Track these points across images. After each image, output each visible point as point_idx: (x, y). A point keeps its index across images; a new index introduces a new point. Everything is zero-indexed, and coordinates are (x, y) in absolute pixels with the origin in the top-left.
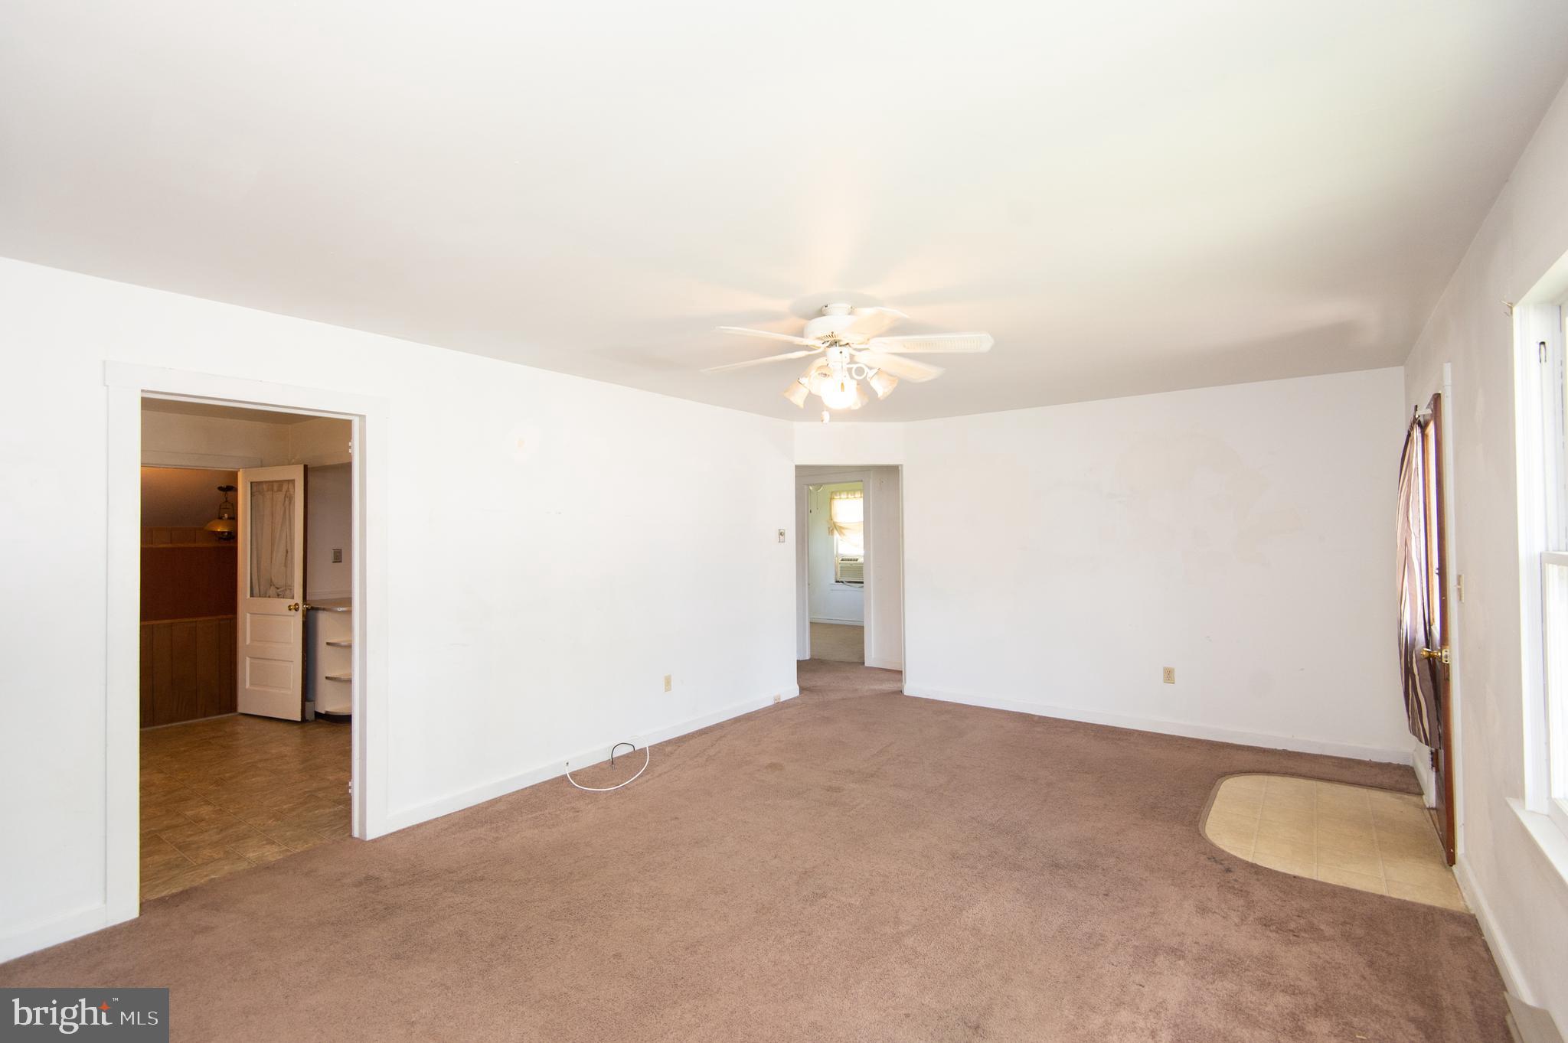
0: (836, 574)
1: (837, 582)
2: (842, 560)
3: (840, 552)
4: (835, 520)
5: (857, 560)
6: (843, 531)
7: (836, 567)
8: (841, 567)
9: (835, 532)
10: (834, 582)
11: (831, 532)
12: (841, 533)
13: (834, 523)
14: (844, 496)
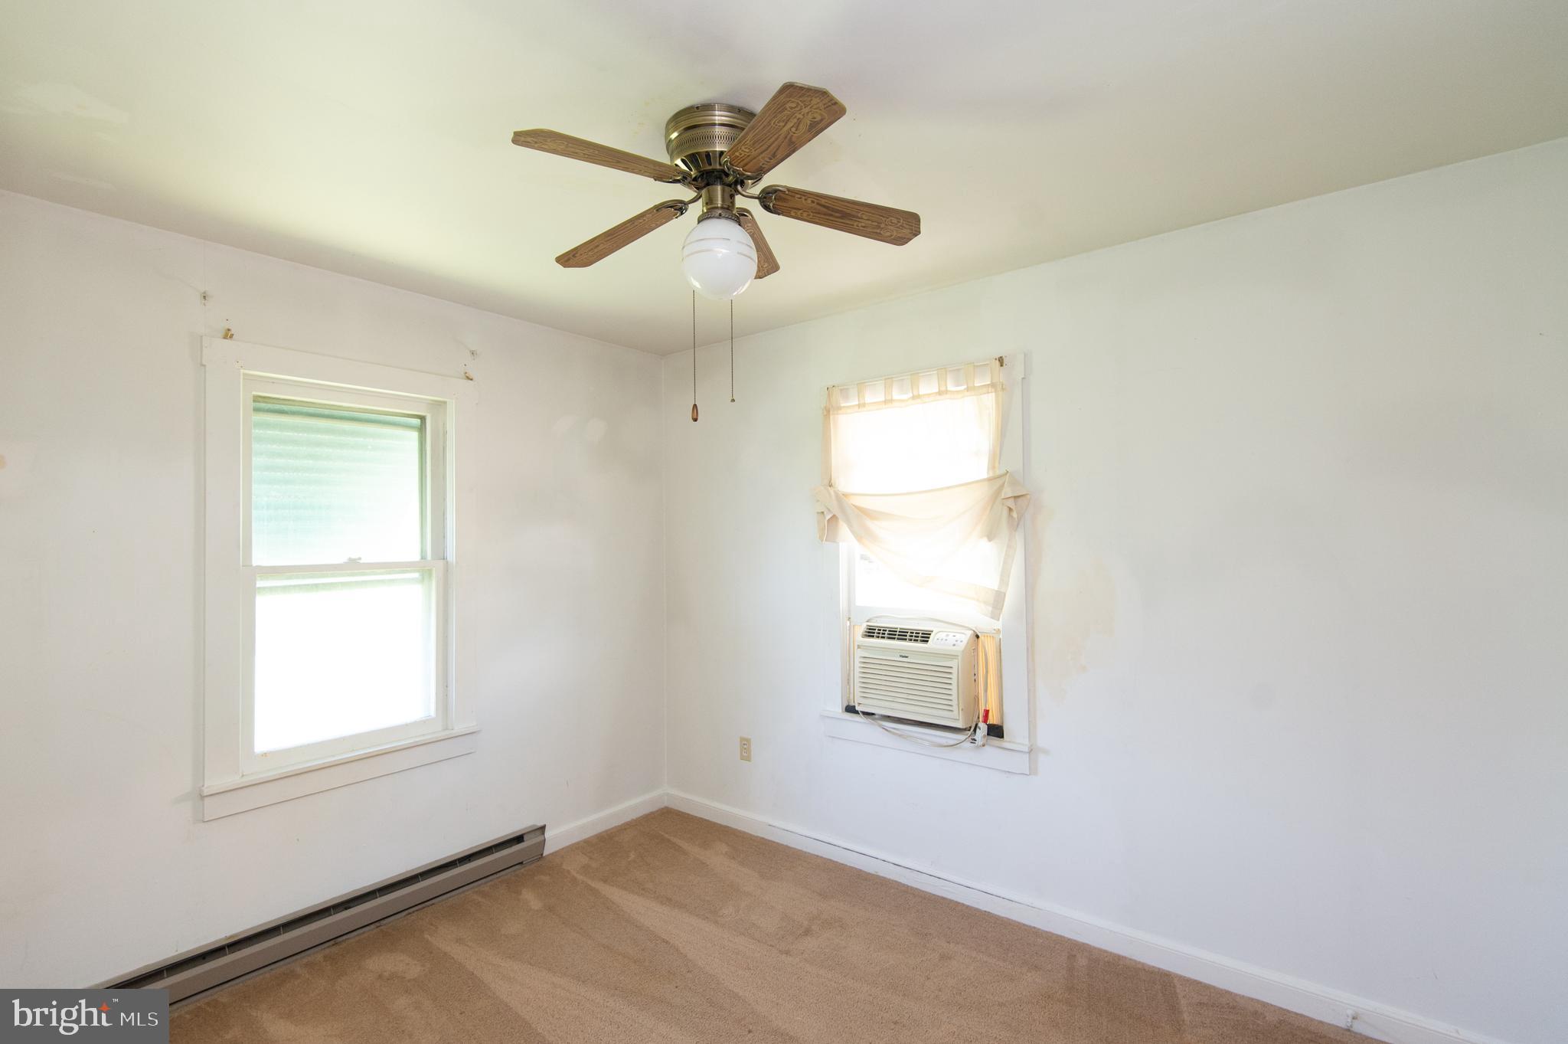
0: (848, 680)
1: (850, 709)
2: (870, 633)
3: (860, 601)
4: (843, 484)
5: (925, 637)
6: (871, 524)
7: (849, 655)
8: (865, 661)
9: (844, 530)
10: (838, 709)
11: (829, 524)
12: (863, 535)
13: (841, 498)
14: (874, 395)
